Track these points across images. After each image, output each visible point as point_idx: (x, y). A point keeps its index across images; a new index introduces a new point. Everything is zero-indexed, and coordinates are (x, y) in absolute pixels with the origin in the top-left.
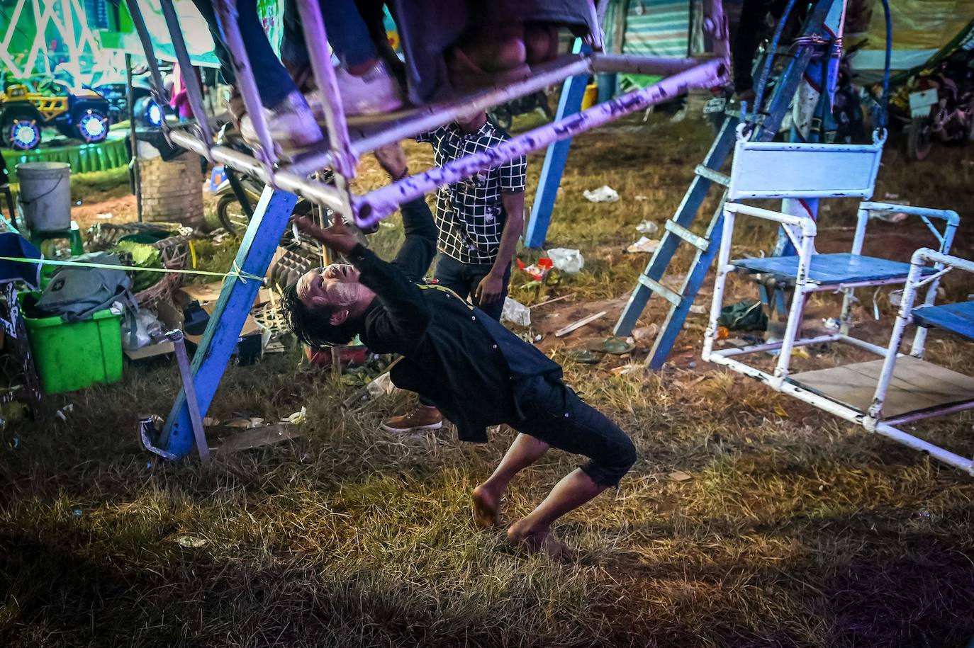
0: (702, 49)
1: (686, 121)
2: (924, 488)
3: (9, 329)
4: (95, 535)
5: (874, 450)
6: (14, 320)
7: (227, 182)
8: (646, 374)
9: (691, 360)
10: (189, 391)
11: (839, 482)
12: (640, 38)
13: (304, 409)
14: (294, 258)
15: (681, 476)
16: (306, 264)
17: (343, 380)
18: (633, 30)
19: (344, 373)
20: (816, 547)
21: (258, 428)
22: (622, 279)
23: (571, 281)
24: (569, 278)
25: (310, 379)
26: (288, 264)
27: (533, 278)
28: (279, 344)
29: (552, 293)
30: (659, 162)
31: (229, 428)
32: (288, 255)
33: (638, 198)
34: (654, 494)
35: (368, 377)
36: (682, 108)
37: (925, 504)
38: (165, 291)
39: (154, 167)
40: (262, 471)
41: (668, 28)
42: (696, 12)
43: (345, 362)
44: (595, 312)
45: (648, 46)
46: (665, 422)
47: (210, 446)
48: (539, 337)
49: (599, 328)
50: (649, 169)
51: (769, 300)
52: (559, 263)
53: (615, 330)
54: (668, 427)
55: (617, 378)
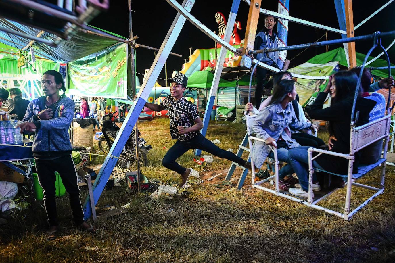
0: (239, 104)
1: (236, 123)
2: (325, 222)
3: (27, 176)
4: (55, 247)
5: (308, 212)
6: (29, 172)
7: (103, 134)
8: (237, 191)
9: (249, 187)
10: (91, 195)
11: (300, 222)
12: (222, 101)
13: (129, 203)
14: (124, 157)
15: (253, 221)
16: (128, 159)
17: (141, 194)
18: (220, 99)
19: (142, 192)
20: (298, 241)
21: (113, 210)
22: (225, 164)
23: (210, 165)
24: (210, 164)
25: (131, 194)
26: (122, 159)
27: (199, 164)
28: (119, 184)
29: (205, 168)
30: (230, 133)
31: (104, 210)
32: (122, 157)
33: (226, 143)
34: (246, 227)
35: (150, 193)
36: (235, 120)
37: (326, 227)
38: (81, 166)
39: (78, 130)
40: (116, 224)
41: (230, 98)
42: (237, 94)
43: (142, 188)
44: (218, 173)
45: (224, 103)
46: (245, 205)
47: (97, 216)
48: (202, 181)
49: (220, 178)
50: (228, 135)
51: (270, 169)
52: (206, 160)
53: (226, 178)
54: (246, 206)
55: (228, 192)
